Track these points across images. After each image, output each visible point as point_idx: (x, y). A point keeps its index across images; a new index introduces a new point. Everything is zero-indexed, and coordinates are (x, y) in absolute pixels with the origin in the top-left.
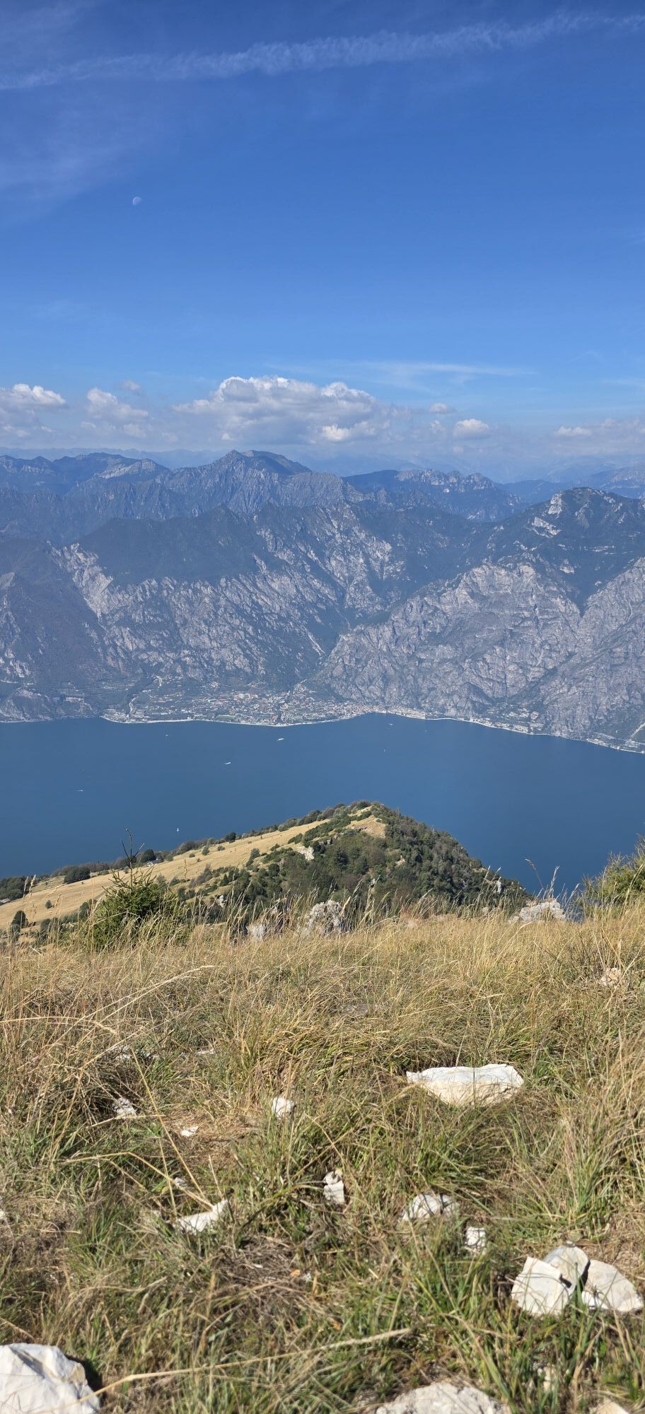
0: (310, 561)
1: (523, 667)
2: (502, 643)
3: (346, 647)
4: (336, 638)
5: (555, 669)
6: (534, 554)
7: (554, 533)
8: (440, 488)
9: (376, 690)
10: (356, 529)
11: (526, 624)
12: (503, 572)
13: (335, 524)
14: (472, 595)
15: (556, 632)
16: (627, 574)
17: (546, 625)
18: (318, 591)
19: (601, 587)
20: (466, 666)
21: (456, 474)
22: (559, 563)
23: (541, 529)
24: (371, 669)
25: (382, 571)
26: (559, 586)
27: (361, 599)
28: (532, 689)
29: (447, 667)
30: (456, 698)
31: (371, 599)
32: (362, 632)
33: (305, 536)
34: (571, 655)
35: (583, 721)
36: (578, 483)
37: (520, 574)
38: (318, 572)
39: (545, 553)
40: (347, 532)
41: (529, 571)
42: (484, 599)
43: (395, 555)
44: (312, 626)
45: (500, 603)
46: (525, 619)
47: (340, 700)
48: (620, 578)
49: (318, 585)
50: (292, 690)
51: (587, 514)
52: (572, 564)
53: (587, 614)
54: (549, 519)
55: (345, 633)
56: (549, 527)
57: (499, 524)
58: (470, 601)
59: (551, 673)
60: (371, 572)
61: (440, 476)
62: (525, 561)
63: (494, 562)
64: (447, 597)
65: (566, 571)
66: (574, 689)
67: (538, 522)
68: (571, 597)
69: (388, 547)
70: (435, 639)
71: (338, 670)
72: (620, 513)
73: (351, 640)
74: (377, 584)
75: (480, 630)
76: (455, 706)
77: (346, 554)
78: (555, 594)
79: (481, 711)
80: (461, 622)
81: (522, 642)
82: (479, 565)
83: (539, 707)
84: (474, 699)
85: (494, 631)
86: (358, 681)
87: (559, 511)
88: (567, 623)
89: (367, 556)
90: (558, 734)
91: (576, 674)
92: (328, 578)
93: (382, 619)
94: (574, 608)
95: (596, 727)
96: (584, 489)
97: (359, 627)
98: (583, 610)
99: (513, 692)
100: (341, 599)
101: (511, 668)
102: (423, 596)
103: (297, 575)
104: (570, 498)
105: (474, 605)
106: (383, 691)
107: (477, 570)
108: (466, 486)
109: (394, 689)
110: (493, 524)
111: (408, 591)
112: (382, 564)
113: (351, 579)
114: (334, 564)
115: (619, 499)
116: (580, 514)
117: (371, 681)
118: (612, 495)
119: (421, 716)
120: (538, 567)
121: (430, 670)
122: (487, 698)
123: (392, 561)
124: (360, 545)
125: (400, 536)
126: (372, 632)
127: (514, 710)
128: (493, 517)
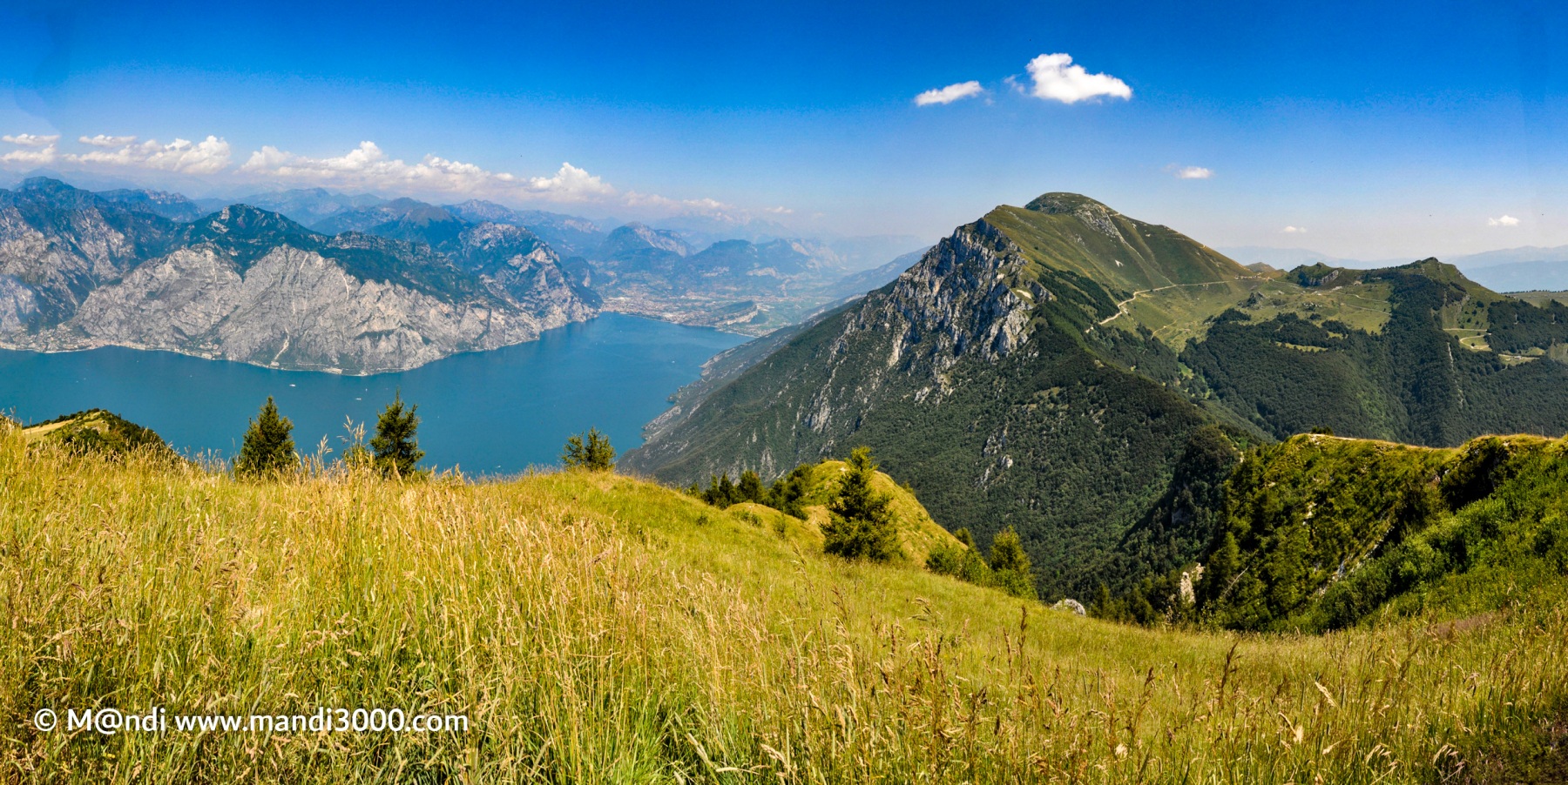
0: (71, 243)
1: (208, 315)
2: (194, 299)
3: (93, 301)
4: (87, 295)
5: (227, 317)
6: (213, 243)
7: (225, 230)
8: (155, 201)
9: (112, 330)
10: (101, 224)
11: (209, 287)
12: (194, 254)
13: (88, 221)
14: (175, 268)
15: (227, 292)
16: (269, 256)
17: (221, 288)
18: (76, 263)
19: (255, 264)
20: (171, 314)
21: (165, 193)
22: (228, 249)
23: (217, 228)
24: (110, 315)
25: (117, 252)
26: (229, 263)
27: (104, 269)
28: (214, 330)
29: (159, 315)
30: (165, 336)
31: (110, 269)
32: (104, 291)
33: (69, 228)
34: (237, 307)
35: (246, 351)
36: (239, 202)
37: (205, 255)
38: (75, 250)
39: (219, 242)
40: (96, 226)
41: (210, 254)
42: (183, 270)
43: (126, 242)
44: (71, 285)
45: (192, 274)
46: (208, 284)
47: (88, 336)
48: (264, 259)
49: (76, 259)
50: (56, 328)
51: (244, 219)
52: (236, 249)
53: (247, 280)
54: (222, 222)
55: (93, 290)
56: (222, 227)
57: (191, 224)
58: (174, 272)
59: (226, 319)
60: (111, 253)
61: (155, 194)
62: (207, 247)
63: (189, 247)
64: (159, 269)
65: (233, 254)
66: (240, 329)
67: (215, 224)
68: (236, 270)
69: (122, 236)
70: (152, 295)
71: (88, 316)
72: (264, 219)
73: (97, 296)
74: (115, 260)
75: (180, 291)
76: (165, 341)
77: (94, 239)
78: (226, 269)
79: (182, 345)
80: (168, 286)
81: (207, 299)
82: (180, 249)
83: (218, 341)
84: (178, 336)
85: (188, 292)
86: (101, 323)
87: (228, 217)
88: (234, 287)
89: (108, 241)
90: (230, 359)
91: (241, 319)
92: (82, 255)
93: (118, 282)
94: (238, 277)
95: (255, 354)
96: (242, 205)
97: (102, 287)
98: (243, 278)
99: (202, 331)
100: (91, 269)
101: (200, 315)
102: (144, 268)
103: (63, 252)
104: (233, 209)
105: (176, 275)
106: (118, 330)
107: (178, 252)
108: (171, 200)
109: (125, 329)
110: (187, 224)
111: (134, 265)
112: (118, 247)
113: (98, 256)
114: (86, 247)
115: (262, 211)
116: (240, 220)
117: (109, 323)
118: (258, 209)
119: (142, 347)
120: (217, 252)
121: (149, 317)
122: (186, 336)
123: (124, 245)
124: (104, 235)
125: (129, 230)
126: (110, 289)
127: (203, 344)
128: (188, 220)
